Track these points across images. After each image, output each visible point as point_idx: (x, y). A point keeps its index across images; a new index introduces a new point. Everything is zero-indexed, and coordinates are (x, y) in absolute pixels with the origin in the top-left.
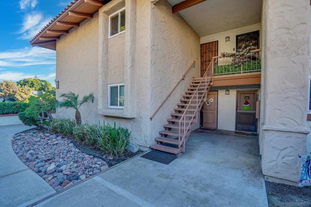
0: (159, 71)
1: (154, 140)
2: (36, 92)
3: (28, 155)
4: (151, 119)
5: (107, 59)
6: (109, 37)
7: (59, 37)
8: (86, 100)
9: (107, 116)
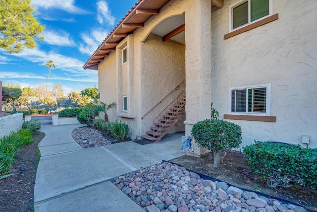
0: (149, 86)
1: (145, 132)
2: (92, 100)
3: (77, 137)
4: (142, 118)
5: (122, 79)
6: (123, 64)
7: (99, 62)
8: (110, 106)
9: (123, 117)
